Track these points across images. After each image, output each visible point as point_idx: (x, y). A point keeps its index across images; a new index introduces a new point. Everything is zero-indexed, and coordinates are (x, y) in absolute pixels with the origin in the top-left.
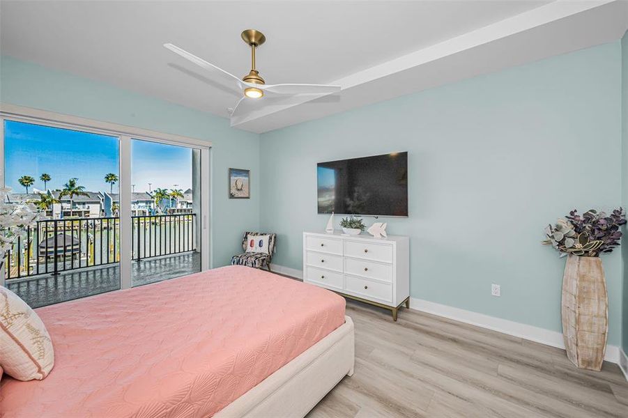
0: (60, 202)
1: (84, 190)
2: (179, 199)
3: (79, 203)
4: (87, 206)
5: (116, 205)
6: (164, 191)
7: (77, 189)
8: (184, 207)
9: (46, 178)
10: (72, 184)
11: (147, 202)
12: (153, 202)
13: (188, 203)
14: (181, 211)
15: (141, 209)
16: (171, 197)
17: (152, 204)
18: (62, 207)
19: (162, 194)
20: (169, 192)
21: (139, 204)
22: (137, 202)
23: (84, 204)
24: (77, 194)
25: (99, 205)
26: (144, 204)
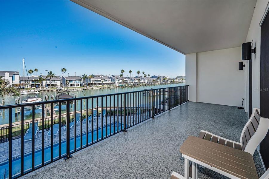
0: (46, 80)
1: (56, 75)
2: (92, 79)
3: (52, 81)
4: (55, 81)
5: (68, 81)
6: (86, 75)
7: (53, 75)
8: (94, 82)
9: (36, 70)
10: (51, 73)
11: (79, 80)
12: (82, 80)
13: (95, 81)
14: (93, 84)
15: (77, 83)
16: (89, 78)
17: (81, 81)
18: (46, 82)
19: (85, 77)
20: (88, 76)
21: (76, 81)
22: (76, 80)
23: (54, 81)
24: (53, 77)
25: (60, 81)
26: (78, 81)
